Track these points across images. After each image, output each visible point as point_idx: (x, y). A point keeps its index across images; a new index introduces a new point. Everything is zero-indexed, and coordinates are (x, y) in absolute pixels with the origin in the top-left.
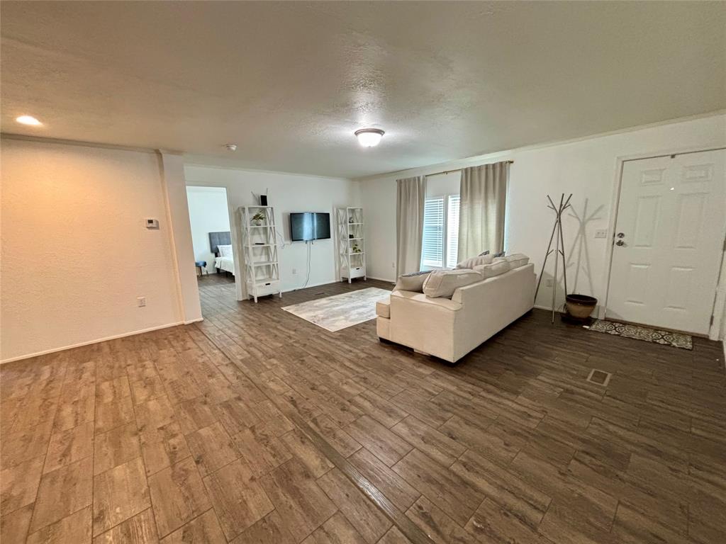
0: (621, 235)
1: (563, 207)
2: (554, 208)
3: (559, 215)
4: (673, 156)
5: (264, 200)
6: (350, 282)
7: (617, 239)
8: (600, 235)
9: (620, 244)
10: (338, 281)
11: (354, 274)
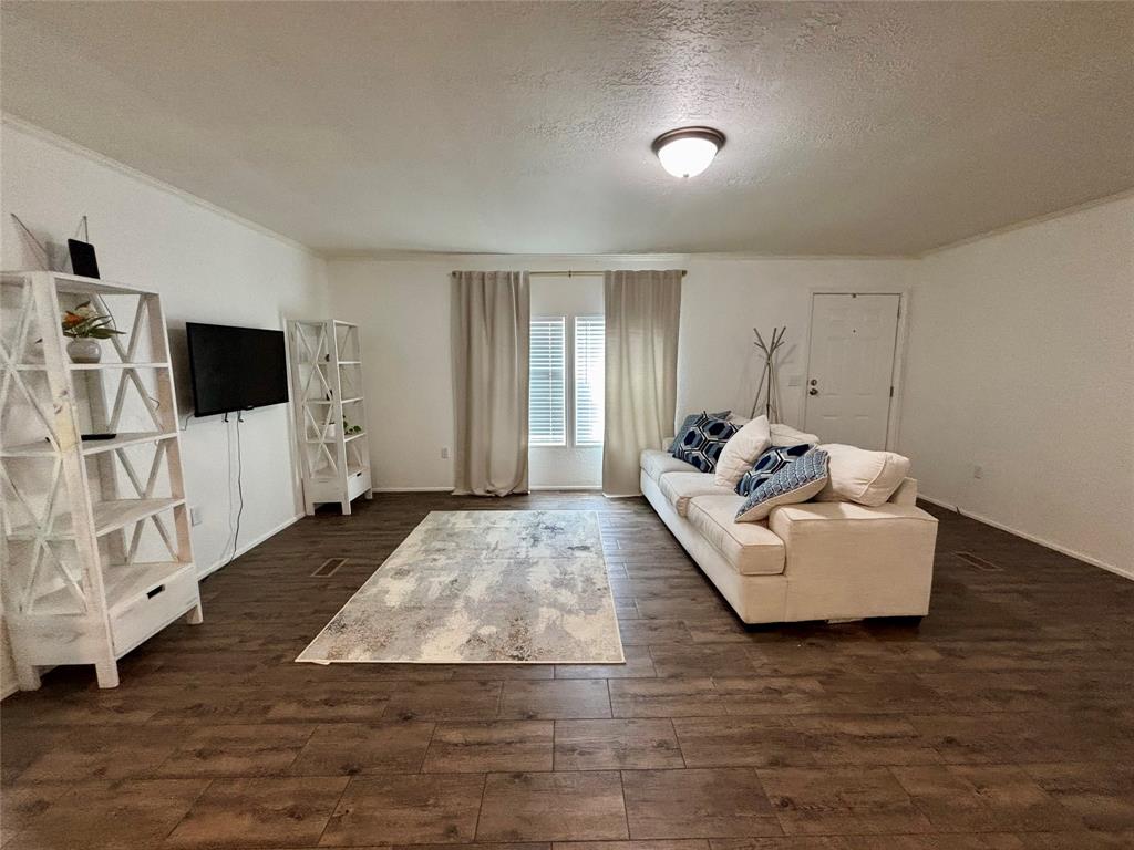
0: (814, 383)
1: (775, 346)
2: (763, 347)
3: (769, 357)
4: (854, 295)
5: (83, 258)
6: (347, 510)
7: (811, 387)
8: (793, 383)
9: (814, 393)
10: (302, 515)
11: (354, 487)
